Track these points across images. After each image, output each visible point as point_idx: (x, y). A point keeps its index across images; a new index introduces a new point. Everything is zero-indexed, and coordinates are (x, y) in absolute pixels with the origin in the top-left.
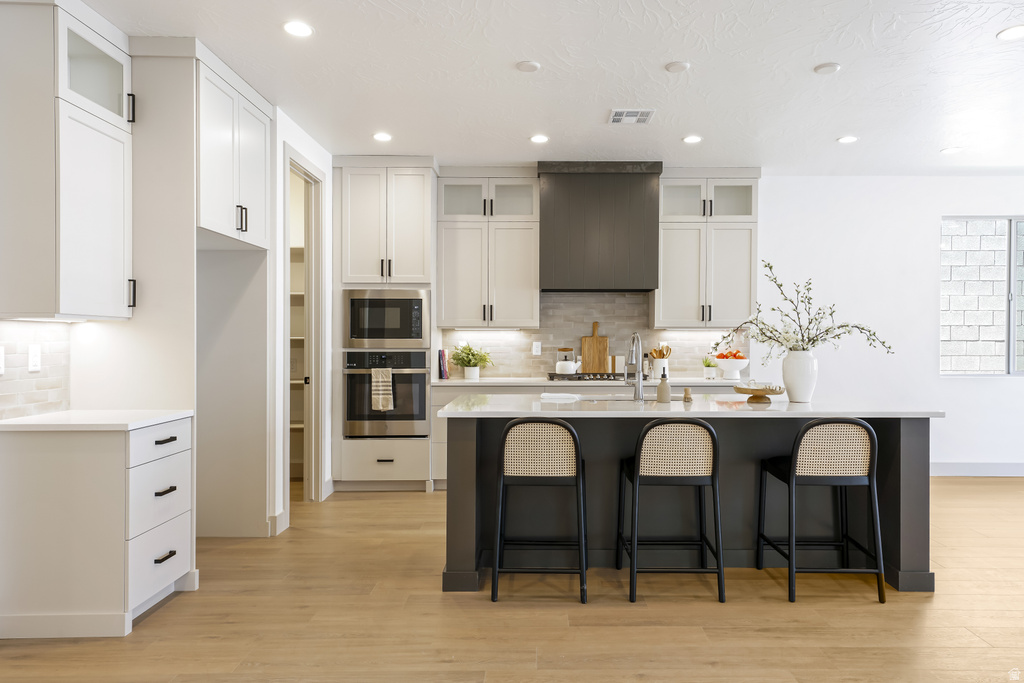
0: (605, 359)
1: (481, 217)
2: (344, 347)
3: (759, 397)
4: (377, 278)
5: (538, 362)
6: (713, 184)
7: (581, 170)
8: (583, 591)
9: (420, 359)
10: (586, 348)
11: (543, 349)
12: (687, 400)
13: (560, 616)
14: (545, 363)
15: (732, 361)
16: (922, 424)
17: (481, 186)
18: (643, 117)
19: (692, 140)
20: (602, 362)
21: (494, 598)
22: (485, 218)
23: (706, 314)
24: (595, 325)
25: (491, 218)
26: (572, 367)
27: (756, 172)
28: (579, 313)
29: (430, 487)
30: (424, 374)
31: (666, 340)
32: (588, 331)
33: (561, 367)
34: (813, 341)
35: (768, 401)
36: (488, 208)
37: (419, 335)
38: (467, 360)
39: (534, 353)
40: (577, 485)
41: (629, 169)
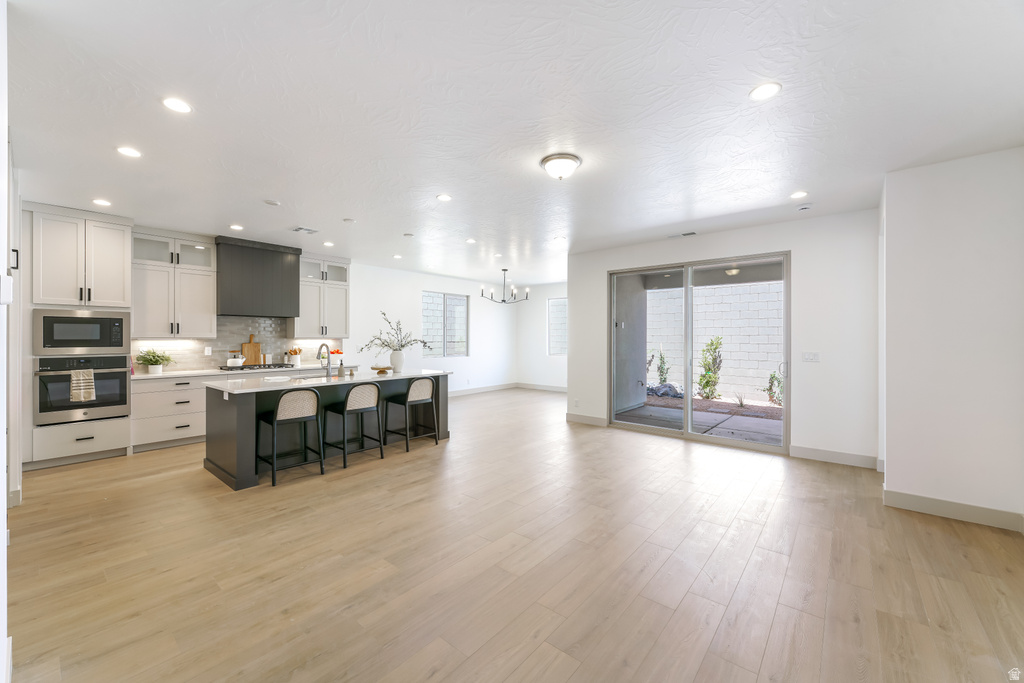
0: (259, 357)
1: (168, 264)
2: (33, 354)
3: (382, 371)
4: (76, 301)
5: (209, 361)
6: (327, 264)
7: (251, 245)
8: (322, 469)
9: (122, 361)
10: (245, 350)
11: (213, 351)
12: (352, 375)
13: (319, 481)
14: (215, 360)
15: (336, 355)
16: (445, 377)
17: (167, 243)
18: (310, 232)
19: (328, 244)
20: (257, 358)
21: (273, 485)
22: (173, 265)
23: (323, 331)
24: (252, 336)
25: (177, 266)
26: (240, 362)
27: (348, 261)
28: (238, 329)
29: (130, 452)
30: (125, 372)
31: (297, 344)
32: (246, 340)
33: (230, 362)
34: (403, 346)
35: (387, 373)
36: (175, 259)
37: (120, 344)
38: (150, 361)
39: (206, 354)
40: (317, 420)
41: (282, 250)
